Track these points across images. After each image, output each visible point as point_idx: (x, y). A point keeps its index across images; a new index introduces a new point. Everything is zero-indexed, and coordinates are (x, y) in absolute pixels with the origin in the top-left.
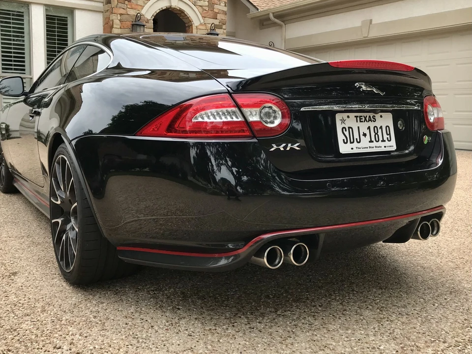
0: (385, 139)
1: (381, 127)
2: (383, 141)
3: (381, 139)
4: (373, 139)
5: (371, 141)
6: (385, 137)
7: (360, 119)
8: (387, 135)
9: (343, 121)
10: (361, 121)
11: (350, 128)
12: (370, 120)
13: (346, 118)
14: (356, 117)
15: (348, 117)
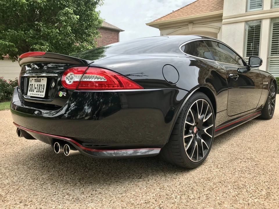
0: (42, 91)
1: (42, 85)
2: (41, 92)
3: (40, 91)
4: (38, 91)
5: (37, 92)
6: (42, 90)
7: (36, 80)
8: (43, 89)
9: (31, 81)
10: (36, 82)
11: (32, 84)
12: (39, 81)
13: (32, 80)
14: (35, 79)
15: (33, 79)
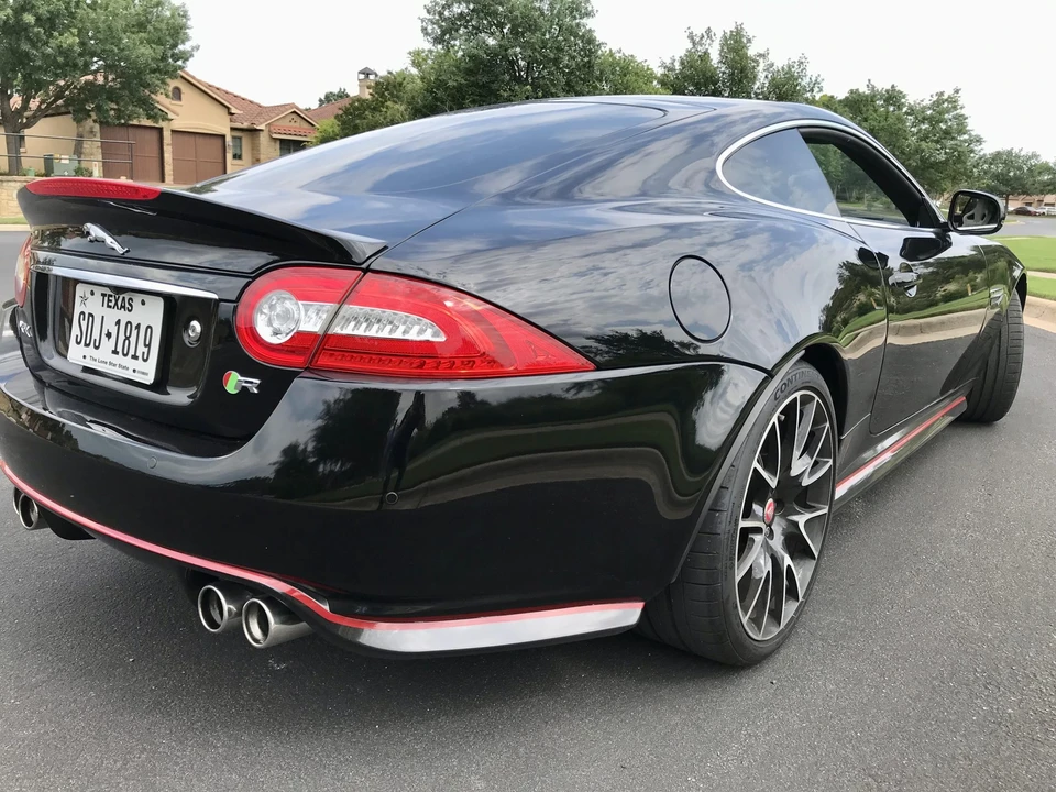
0: (139, 354)
1: (138, 327)
2: (135, 357)
3: (132, 352)
4: (119, 349)
5: (115, 352)
6: (142, 349)
7: (110, 301)
8: (146, 346)
9: (84, 299)
10: (109, 306)
11: (91, 315)
12: (123, 307)
13: (88, 295)
14: (104, 295)
15: (92, 293)
